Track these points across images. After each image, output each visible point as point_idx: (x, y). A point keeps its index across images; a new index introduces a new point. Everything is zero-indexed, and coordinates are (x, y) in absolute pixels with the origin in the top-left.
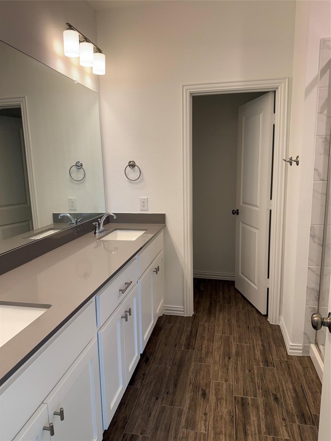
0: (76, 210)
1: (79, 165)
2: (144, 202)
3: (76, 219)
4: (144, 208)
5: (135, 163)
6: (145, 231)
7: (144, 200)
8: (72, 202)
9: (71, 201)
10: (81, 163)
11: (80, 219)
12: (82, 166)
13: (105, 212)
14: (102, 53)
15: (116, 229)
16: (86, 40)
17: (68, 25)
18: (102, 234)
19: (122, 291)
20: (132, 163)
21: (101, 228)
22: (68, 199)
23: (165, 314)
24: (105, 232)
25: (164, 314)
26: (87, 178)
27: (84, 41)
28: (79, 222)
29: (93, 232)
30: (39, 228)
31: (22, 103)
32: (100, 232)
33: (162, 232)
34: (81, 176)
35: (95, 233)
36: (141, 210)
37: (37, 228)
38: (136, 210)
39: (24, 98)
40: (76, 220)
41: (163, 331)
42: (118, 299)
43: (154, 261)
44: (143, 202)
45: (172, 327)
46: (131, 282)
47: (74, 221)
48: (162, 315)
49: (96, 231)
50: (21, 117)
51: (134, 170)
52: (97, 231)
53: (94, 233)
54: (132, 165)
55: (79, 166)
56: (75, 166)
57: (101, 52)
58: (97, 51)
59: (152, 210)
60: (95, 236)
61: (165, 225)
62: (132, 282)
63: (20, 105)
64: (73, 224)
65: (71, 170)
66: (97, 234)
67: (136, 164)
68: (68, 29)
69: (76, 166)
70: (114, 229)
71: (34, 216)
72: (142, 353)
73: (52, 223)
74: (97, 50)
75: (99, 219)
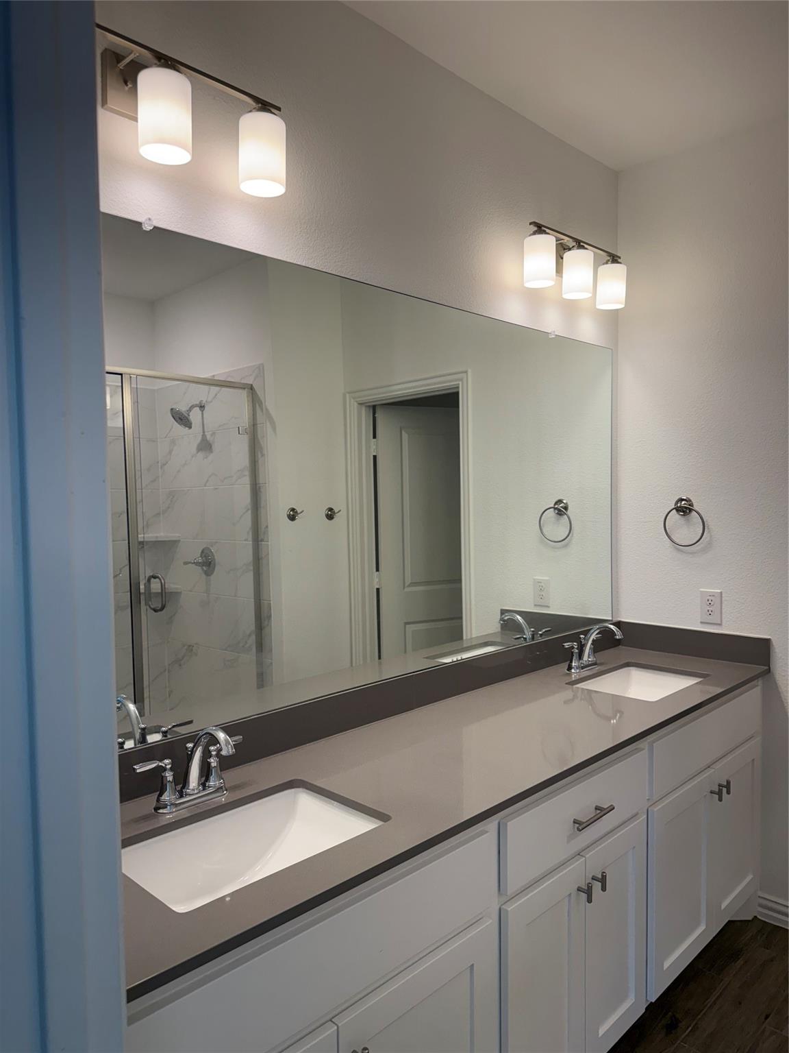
0: (548, 607)
1: (562, 507)
2: (713, 604)
3: (532, 629)
4: (710, 620)
5: (691, 505)
6: (698, 680)
7: (712, 598)
8: (540, 588)
9: (540, 584)
10: (566, 504)
11: (544, 630)
12: (566, 508)
13: (611, 619)
14: (620, 263)
15: (628, 665)
16: (579, 243)
17: (535, 226)
18: (585, 673)
19: (580, 825)
20: (685, 504)
21: (585, 657)
22: (534, 579)
23: (758, 917)
24: (597, 669)
25: (755, 917)
26: (575, 535)
27: (573, 247)
28: (541, 635)
29: (566, 665)
30: (474, 636)
31: (460, 383)
32: (583, 668)
33: (759, 688)
34: (561, 532)
35: (570, 668)
36: (701, 623)
37: (469, 637)
38: (689, 620)
39: (466, 372)
40: (533, 631)
41: (740, 962)
42: (568, 842)
43: (718, 766)
44: (710, 602)
45: (772, 961)
46: (612, 808)
47: (528, 635)
48: (750, 918)
49: (571, 662)
50: (458, 407)
51: (688, 520)
52: (573, 664)
53: (567, 668)
54: (684, 508)
55: (561, 509)
56: (552, 509)
57: (616, 260)
58: (609, 260)
59: (733, 625)
60: (570, 675)
61: (769, 671)
62: (614, 808)
63: (458, 387)
64: (525, 639)
65: (543, 518)
66: (573, 671)
67: (695, 507)
68: (534, 233)
69: (555, 509)
70: (622, 663)
71: (466, 608)
72: (653, 1001)
73: (497, 631)
74: (609, 258)
75: (582, 636)
